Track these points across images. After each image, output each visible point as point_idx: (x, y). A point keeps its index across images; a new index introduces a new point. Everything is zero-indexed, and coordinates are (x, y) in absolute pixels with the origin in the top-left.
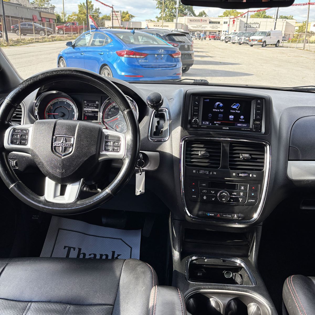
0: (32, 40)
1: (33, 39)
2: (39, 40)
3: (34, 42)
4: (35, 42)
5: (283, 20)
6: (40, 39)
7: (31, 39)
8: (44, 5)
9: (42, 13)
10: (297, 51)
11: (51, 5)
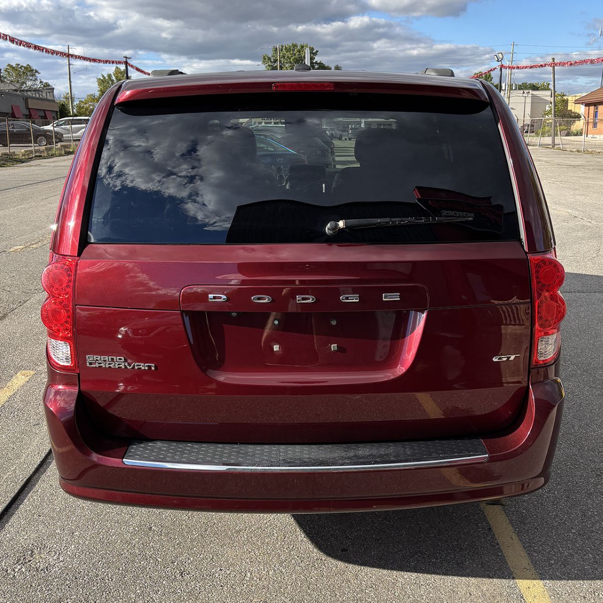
0: (28, 155)
1: (31, 152)
2: (42, 154)
3: (32, 157)
4: (34, 157)
5: (524, 93)
6: (43, 151)
7: (27, 153)
8: (26, 83)
9: (29, 100)
10: (541, 151)
11: (41, 82)
